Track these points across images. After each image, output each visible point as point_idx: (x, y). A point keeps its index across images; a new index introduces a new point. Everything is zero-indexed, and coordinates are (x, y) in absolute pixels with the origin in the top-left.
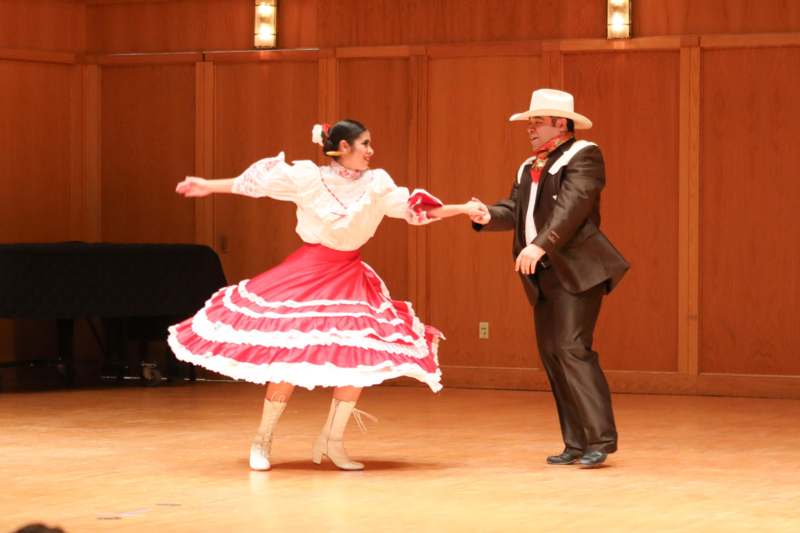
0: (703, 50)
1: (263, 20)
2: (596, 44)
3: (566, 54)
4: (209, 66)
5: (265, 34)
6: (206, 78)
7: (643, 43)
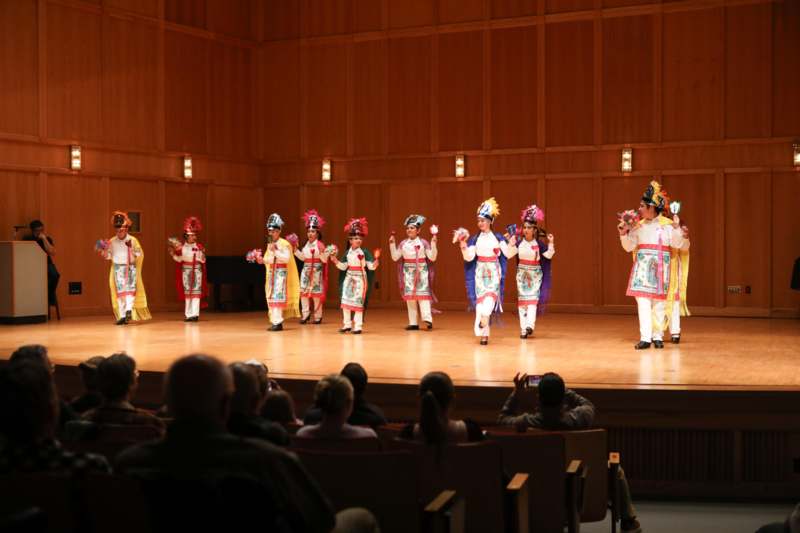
0: (492, 182)
1: (326, 170)
2: (451, 179)
3: (441, 183)
4: (306, 189)
5: (326, 176)
6: (304, 192)
7: (470, 178)
